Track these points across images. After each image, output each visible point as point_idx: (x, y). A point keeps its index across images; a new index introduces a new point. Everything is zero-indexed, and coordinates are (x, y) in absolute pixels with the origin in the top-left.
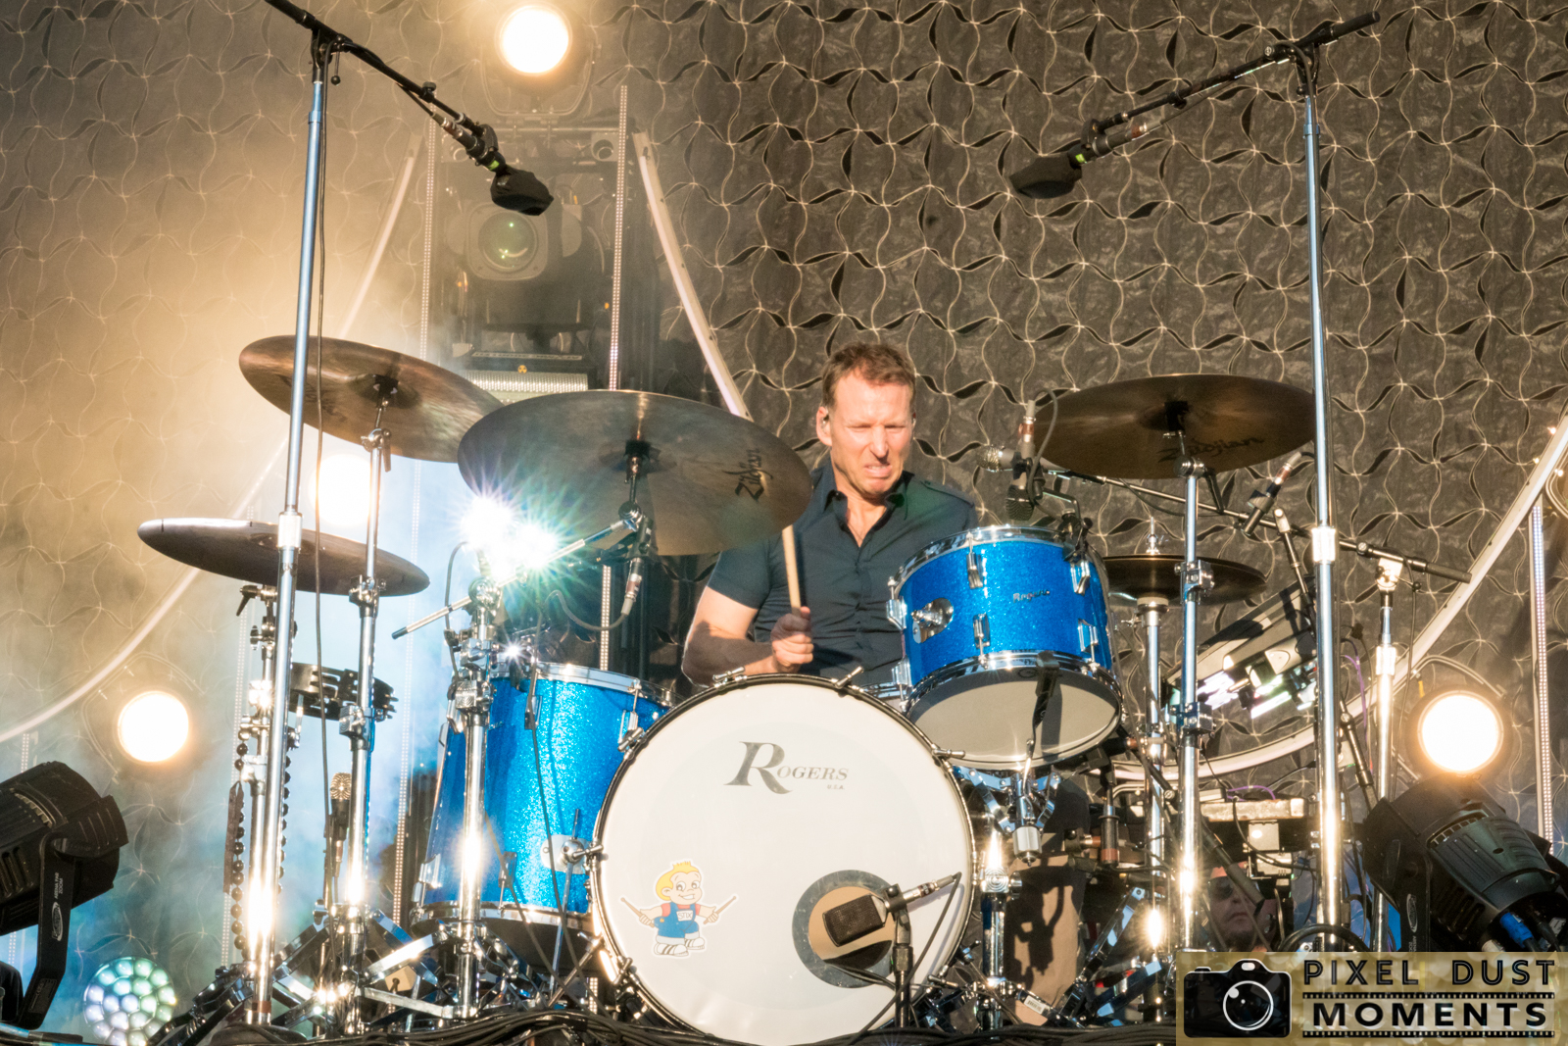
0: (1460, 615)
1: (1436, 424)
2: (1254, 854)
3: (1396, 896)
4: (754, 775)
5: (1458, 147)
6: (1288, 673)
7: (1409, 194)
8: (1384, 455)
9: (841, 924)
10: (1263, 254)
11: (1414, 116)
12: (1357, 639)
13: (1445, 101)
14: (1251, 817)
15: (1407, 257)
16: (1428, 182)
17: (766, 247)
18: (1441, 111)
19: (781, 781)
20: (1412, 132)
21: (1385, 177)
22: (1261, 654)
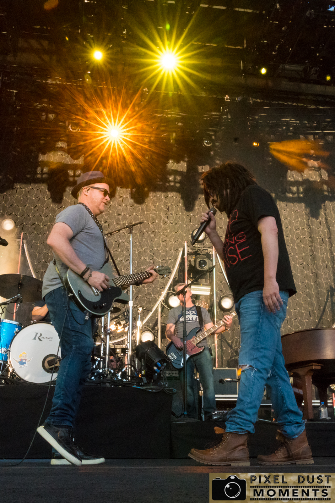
0: (148, 320)
1: (145, 292)
2: (117, 353)
3: (140, 360)
4: (37, 338)
5: (150, 251)
6: (124, 325)
7: (143, 258)
8: (138, 296)
9: (50, 363)
10: (120, 265)
11: (144, 246)
12: (135, 319)
13: (148, 245)
14: (117, 347)
15: (142, 267)
16: (146, 256)
17: (43, 261)
18: (148, 246)
19: (41, 339)
20: (143, 249)
21: (139, 255)
22: (120, 322)
